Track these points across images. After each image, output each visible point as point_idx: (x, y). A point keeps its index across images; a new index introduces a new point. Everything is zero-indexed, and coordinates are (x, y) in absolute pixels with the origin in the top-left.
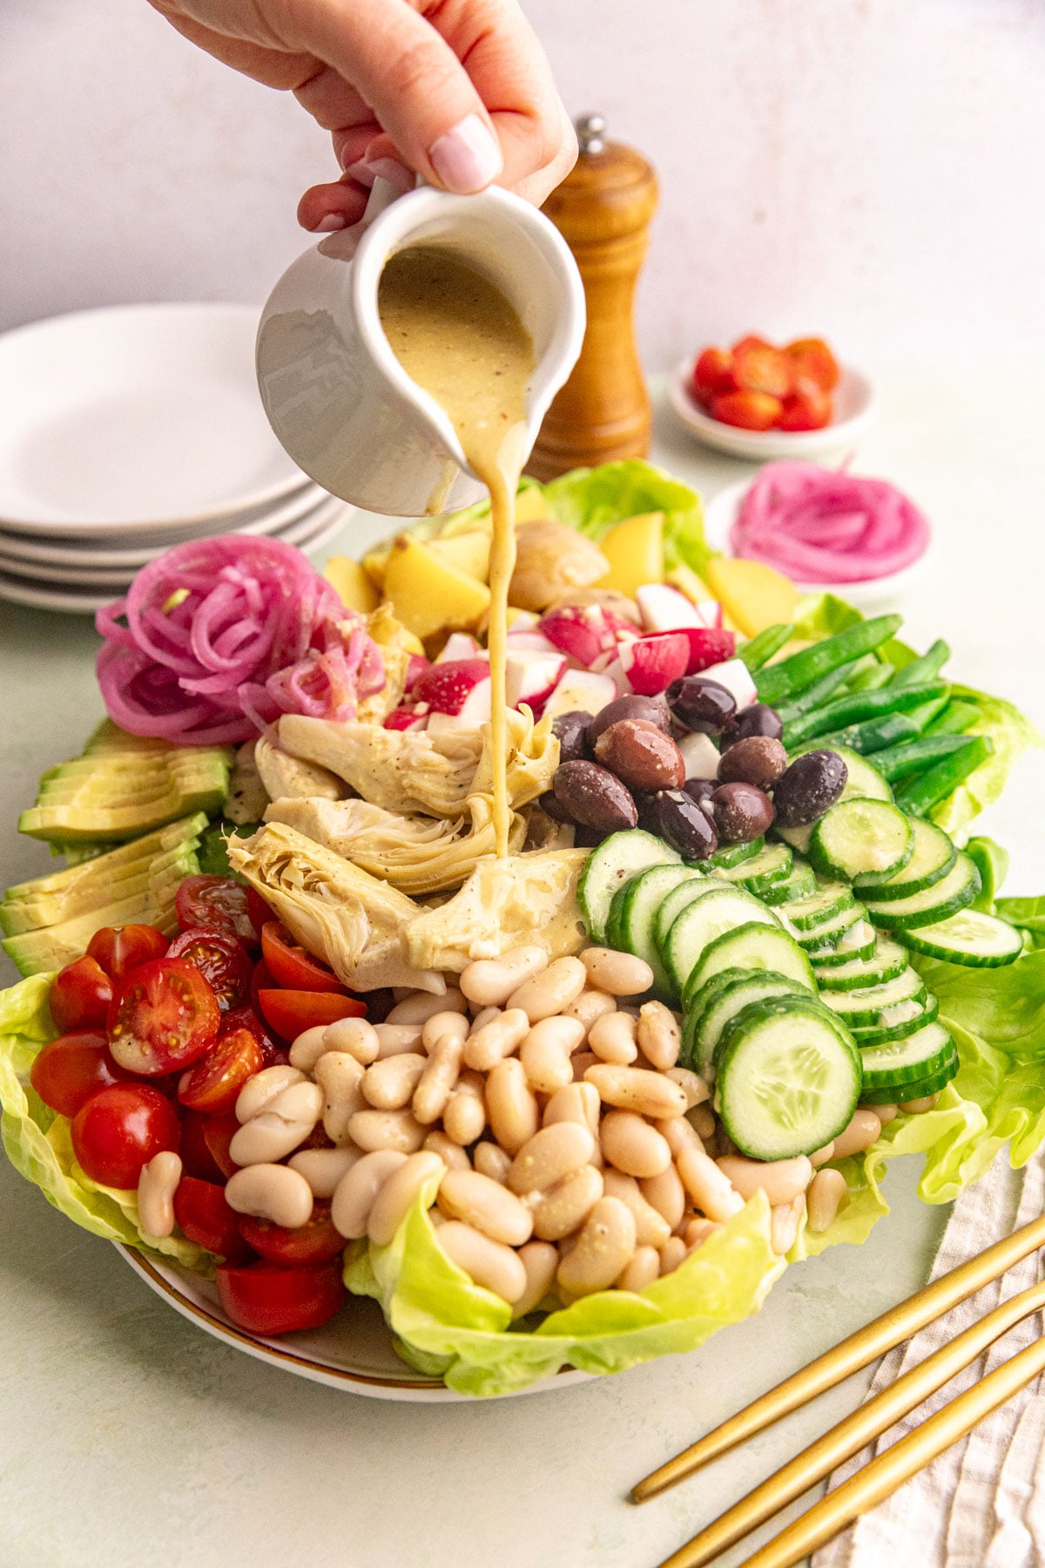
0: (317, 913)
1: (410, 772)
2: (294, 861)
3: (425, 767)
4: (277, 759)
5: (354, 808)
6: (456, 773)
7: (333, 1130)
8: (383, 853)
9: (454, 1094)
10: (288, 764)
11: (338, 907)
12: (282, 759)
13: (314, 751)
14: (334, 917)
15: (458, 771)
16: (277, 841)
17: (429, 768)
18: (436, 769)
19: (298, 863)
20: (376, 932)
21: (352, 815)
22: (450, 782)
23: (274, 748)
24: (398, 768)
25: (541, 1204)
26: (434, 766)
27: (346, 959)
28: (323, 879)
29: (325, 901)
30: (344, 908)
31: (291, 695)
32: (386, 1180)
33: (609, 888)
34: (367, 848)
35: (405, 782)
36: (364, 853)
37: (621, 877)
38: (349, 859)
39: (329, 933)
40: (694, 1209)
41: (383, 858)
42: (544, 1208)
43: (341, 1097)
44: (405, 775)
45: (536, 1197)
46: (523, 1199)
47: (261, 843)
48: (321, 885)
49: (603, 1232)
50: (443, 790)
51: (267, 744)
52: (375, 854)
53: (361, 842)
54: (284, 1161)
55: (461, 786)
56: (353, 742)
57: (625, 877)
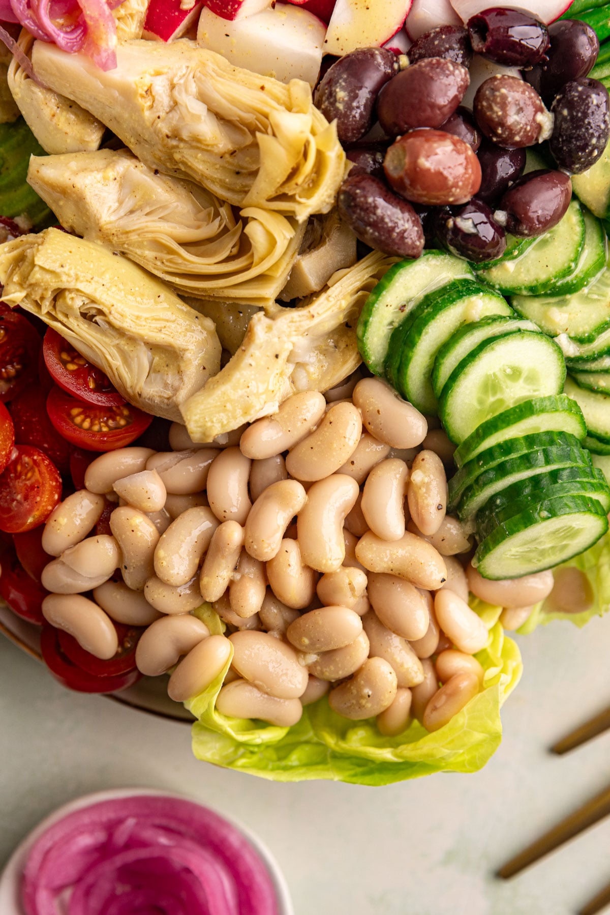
0: (95, 345)
1: (182, 145)
2: (69, 296)
3: (196, 143)
4: (33, 92)
5: (123, 177)
6: (233, 153)
7: (129, 578)
8: (159, 255)
9: (238, 576)
10: (45, 99)
11: (117, 342)
12: (39, 93)
13: (73, 93)
14: (114, 351)
15: (235, 152)
16: (48, 277)
17: (203, 147)
18: (209, 148)
19: (72, 299)
20: (157, 359)
21: (121, 186)
22: (226, 165)
23: (27, 77)
24: (168, 136)
25: (316, 663)
26: (208, 145)
27: (129, 390)
28: (100, 312)
29: (103, 332)
30: (122, 342)
31: (41, 26)
32: (184, 653)
33: (391, 323)
34: (140, 245)
35: (177, 156)
36: (139, 252)
37: (403, 311)
38: (123, 254)
39: (110, 367)
40: (447, 643)
41: (159, 263)
42: (319, 668)
43: (135, 560)
44: (177, 147)
45: (312, 658)
46: (301, 660)
47: (32, 280)
48: (98, 318)
49: (369, 696)
50: (217, 175)
51: (20, 70)
52: (149, 254)
53: (134, 237)
54: (90, 595)
55: (238, 173)
56: (117, 94)
57: (408, 310)
